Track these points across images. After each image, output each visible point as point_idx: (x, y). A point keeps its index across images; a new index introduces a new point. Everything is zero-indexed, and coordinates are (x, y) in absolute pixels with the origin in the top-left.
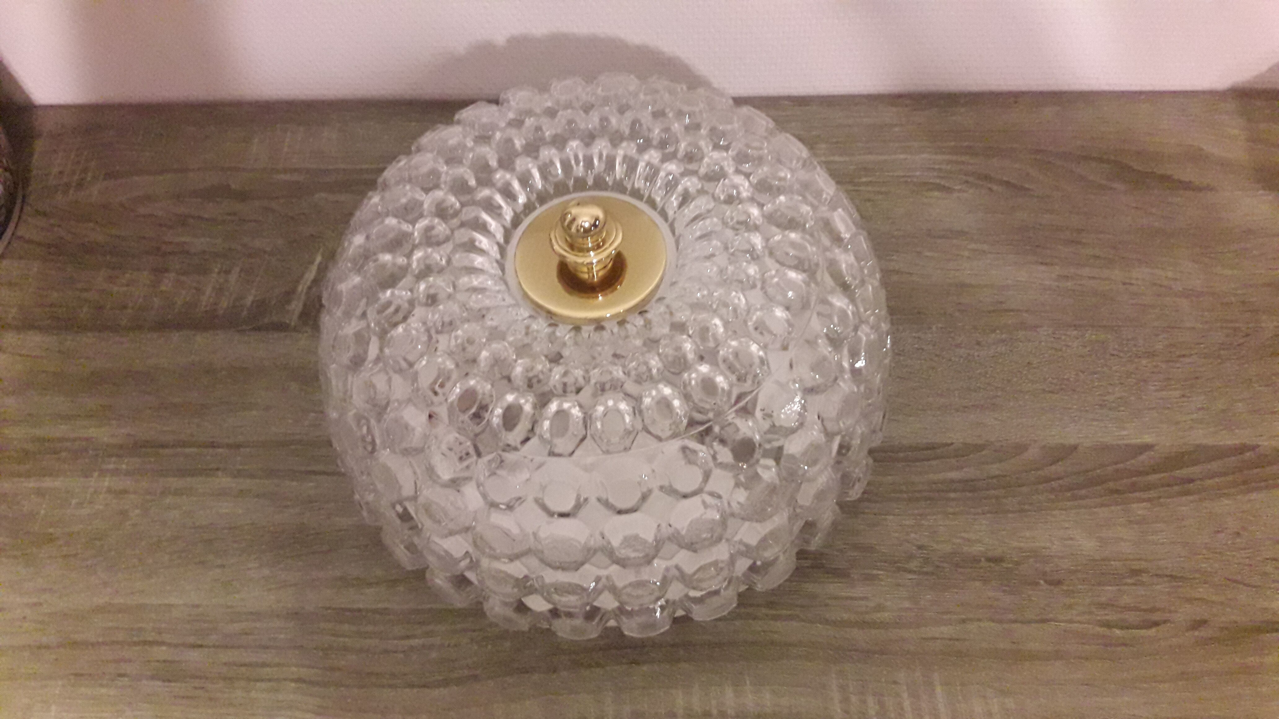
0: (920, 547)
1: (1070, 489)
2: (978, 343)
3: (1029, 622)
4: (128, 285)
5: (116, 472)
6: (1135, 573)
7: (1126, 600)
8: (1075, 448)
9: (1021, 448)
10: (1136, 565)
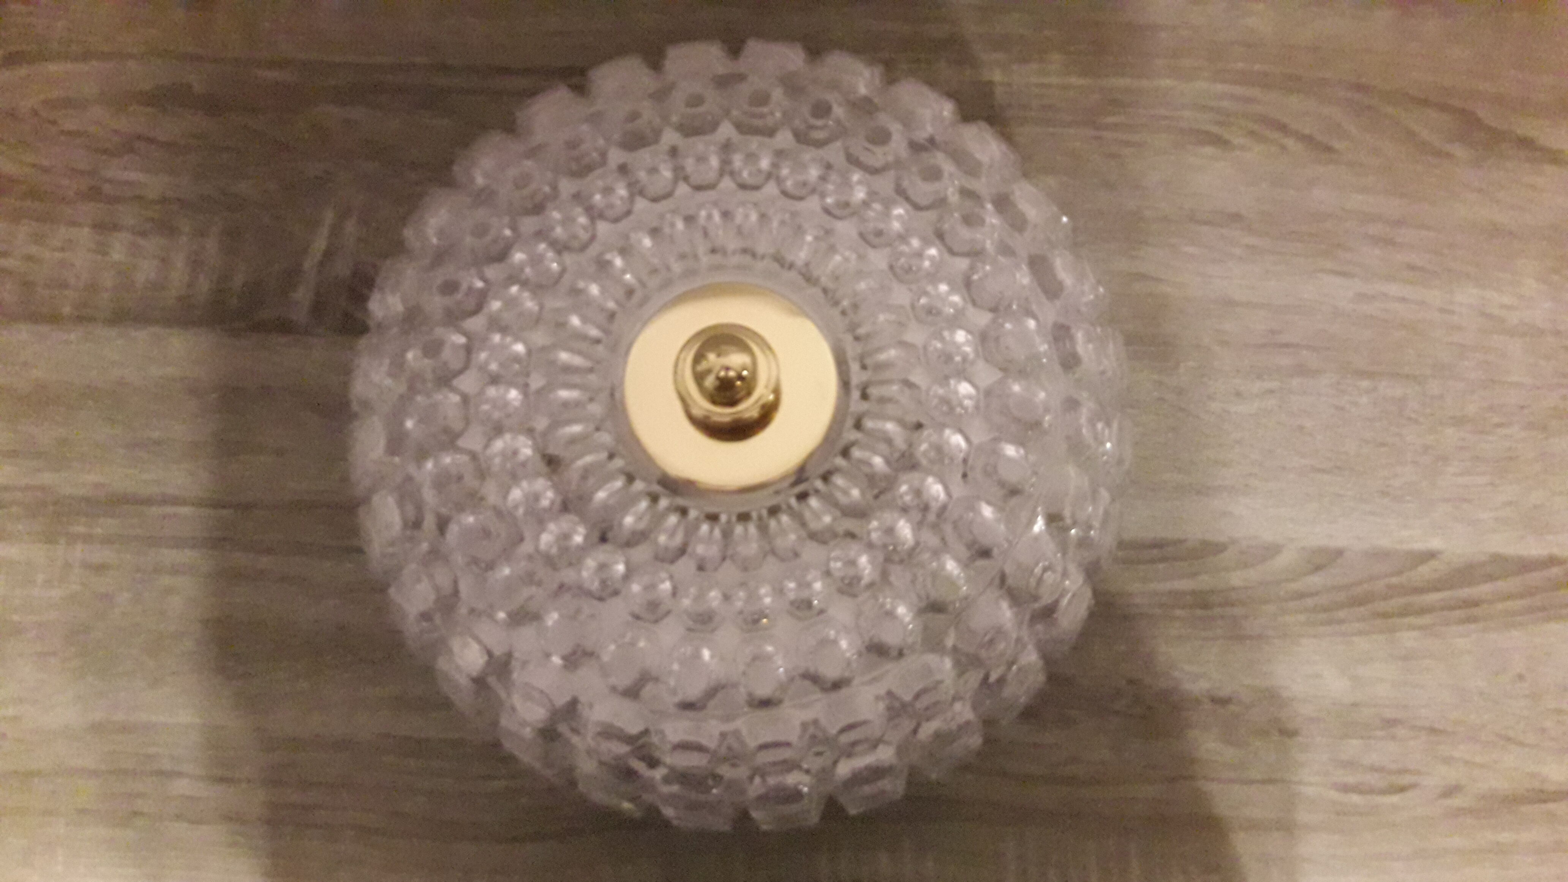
0: (1131, 682)
1: (1325, 610)
2: (1238, 394)
3: (1252, 782)
4: (63, 249)
5: (88, 539)
6: (1391, 723)
7: (1373, 758)
8: (1339, 553)
9: (1273, 550)
10: (1389, 714)
